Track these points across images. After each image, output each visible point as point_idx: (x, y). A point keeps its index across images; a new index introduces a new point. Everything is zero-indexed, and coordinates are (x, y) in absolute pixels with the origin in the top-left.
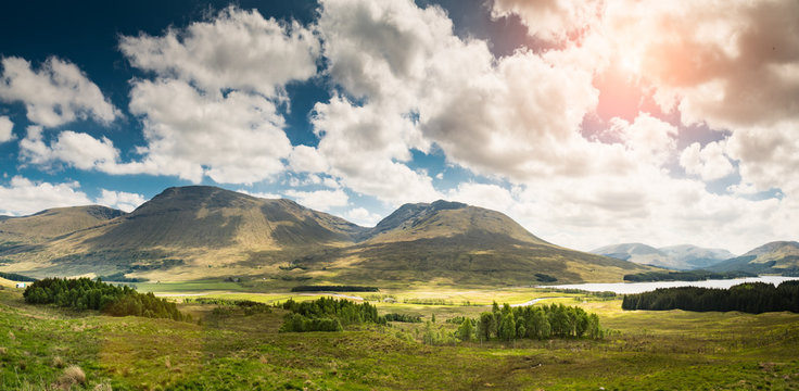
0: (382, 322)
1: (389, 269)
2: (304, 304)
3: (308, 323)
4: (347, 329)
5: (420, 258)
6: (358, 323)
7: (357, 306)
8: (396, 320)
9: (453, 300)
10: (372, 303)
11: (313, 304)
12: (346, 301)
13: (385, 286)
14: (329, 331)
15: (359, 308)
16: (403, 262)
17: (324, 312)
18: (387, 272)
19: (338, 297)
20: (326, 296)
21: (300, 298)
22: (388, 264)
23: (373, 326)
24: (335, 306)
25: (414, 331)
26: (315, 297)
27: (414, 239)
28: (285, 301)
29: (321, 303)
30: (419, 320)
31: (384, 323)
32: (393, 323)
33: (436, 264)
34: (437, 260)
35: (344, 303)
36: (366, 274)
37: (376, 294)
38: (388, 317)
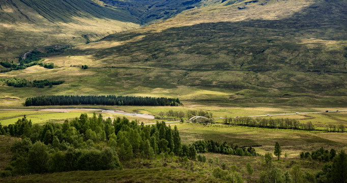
0: (188, 153)
1: (198, 68)
2: (47, 127)
3: (58, 159)
4: (128, 166)
5: (252, 50)
6: (147, 155)
7: (145, 129)
8: (212, 150)
9: (313, 121)
10: (171, 124)
11: (65, 127)
12: (126, 121)
13: (190, 96)
14: (96, 169)
15: (147, 132)
16: (223, 57)
17: (86, 139)
18: (194, 74)
19: (111, 115)
20: (89, 112)
21: (41, 117)
22: (195, 59)
23: (173, 160)
24: (107, 128)
25: (244, 169)
26: (71, 114)
27: (242, 18)
28: (13, 122)
29: (81, 125)
30: (251, 152)
31: (192, 155)
32: (207, 156)
33: (282, 60)
34: (284, 54)
35: (121, 124)
36: (157, 77)
37: (175, 109)
38: (199, 147)
